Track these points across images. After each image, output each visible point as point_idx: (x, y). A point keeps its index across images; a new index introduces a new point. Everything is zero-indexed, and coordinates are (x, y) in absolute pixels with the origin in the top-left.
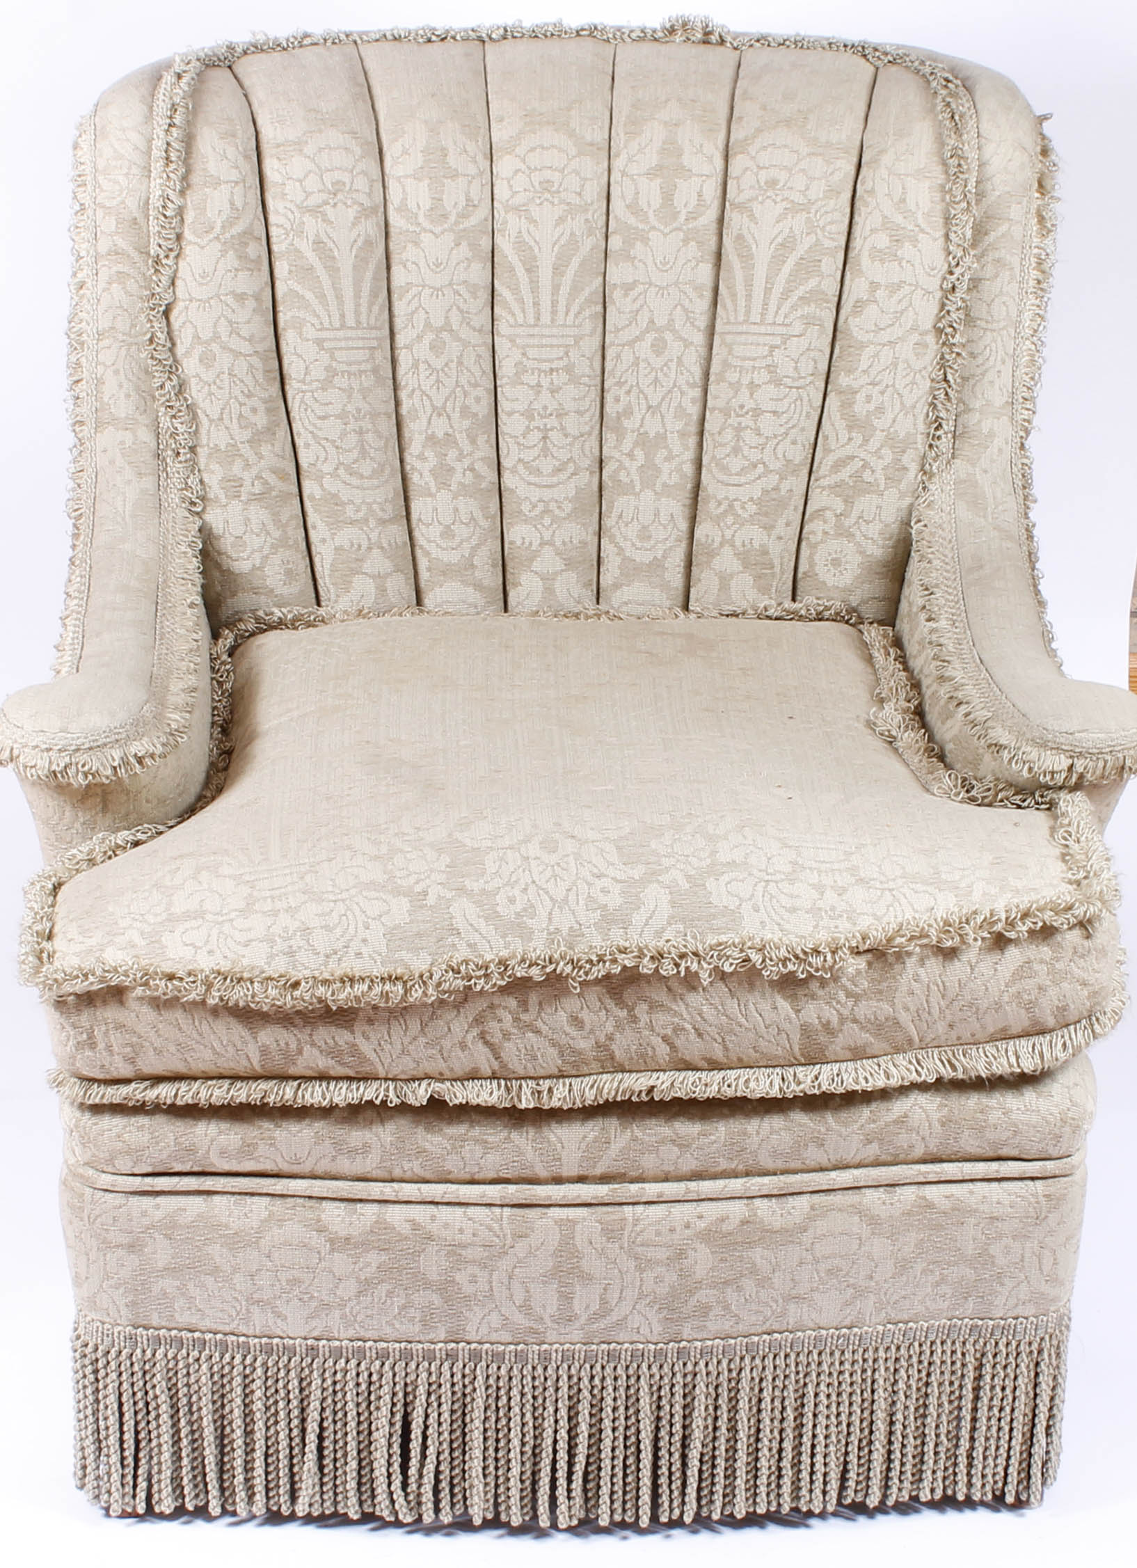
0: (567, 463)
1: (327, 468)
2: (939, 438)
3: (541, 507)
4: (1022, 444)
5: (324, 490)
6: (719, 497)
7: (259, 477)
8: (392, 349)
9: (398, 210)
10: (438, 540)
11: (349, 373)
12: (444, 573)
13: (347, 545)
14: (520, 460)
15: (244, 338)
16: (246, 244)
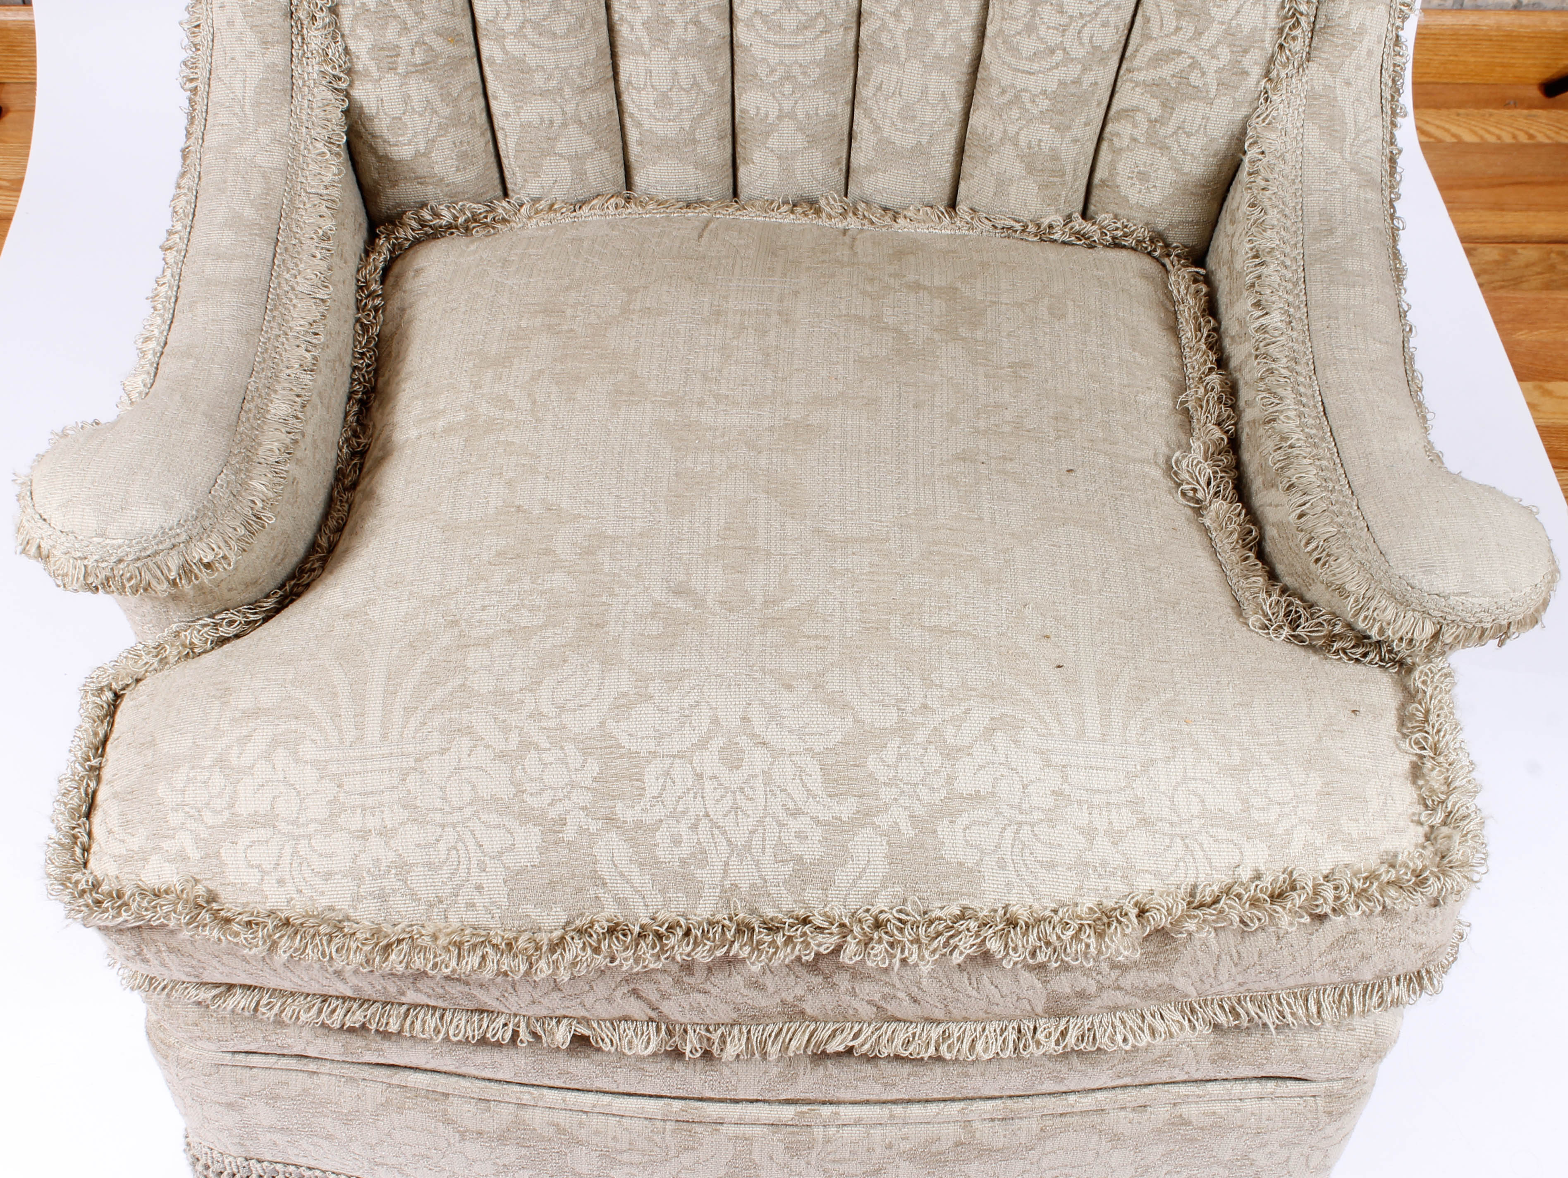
0: (816, 18)
1: (509, 26)
2: (1294, 38)
3: (780, 72)
4: (1397, 36)
5: (506, 53)
6: (1004, 83)
7: (420, 43)
10: (652, 108)
12: (659, 149)
13: (535, 120)
14: (756, 12)
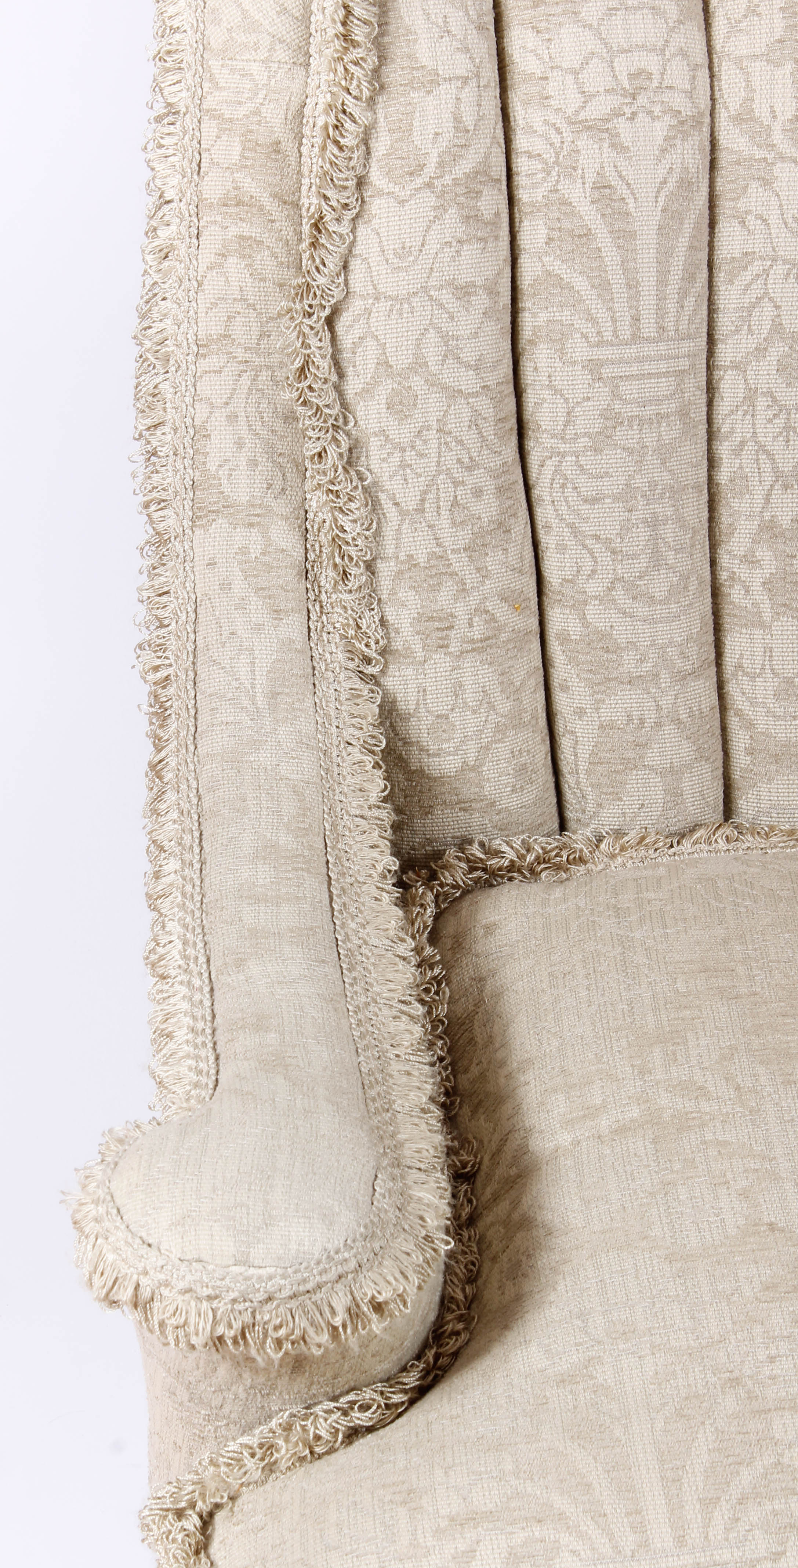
1: (594, 588)
5: (586, 624)
7: (481, 610)
8: (710, 368)
9: (738, 119)
10: (770, 702)
11: (641, 421)
12: (777, 759)
13: (620, 719)
15: (468, 366)
16: (479, 193)
